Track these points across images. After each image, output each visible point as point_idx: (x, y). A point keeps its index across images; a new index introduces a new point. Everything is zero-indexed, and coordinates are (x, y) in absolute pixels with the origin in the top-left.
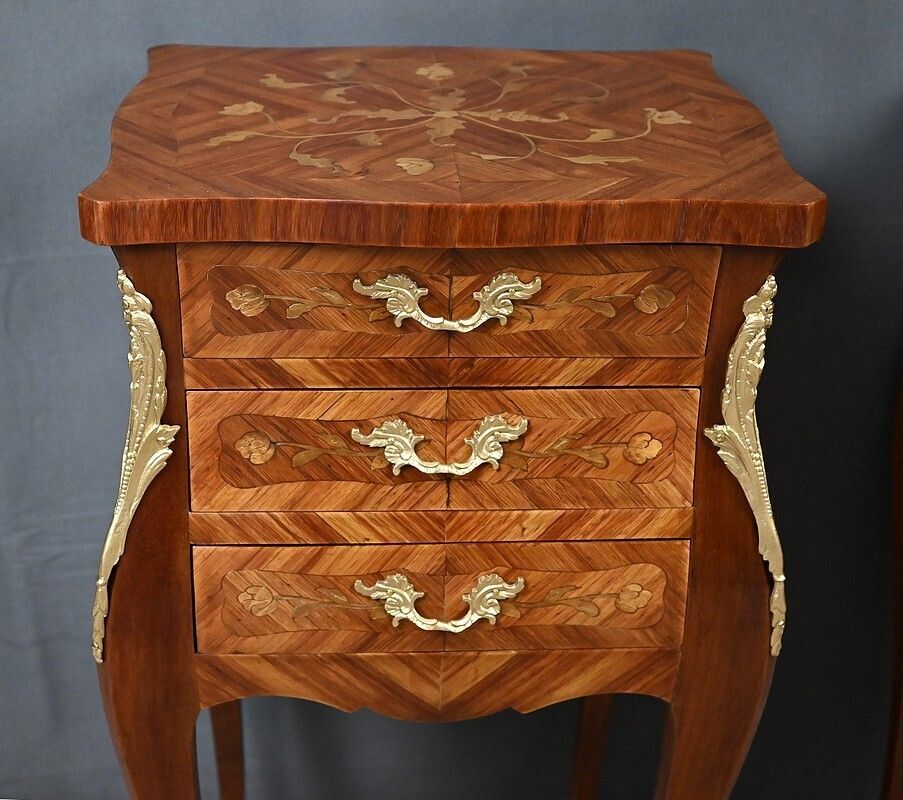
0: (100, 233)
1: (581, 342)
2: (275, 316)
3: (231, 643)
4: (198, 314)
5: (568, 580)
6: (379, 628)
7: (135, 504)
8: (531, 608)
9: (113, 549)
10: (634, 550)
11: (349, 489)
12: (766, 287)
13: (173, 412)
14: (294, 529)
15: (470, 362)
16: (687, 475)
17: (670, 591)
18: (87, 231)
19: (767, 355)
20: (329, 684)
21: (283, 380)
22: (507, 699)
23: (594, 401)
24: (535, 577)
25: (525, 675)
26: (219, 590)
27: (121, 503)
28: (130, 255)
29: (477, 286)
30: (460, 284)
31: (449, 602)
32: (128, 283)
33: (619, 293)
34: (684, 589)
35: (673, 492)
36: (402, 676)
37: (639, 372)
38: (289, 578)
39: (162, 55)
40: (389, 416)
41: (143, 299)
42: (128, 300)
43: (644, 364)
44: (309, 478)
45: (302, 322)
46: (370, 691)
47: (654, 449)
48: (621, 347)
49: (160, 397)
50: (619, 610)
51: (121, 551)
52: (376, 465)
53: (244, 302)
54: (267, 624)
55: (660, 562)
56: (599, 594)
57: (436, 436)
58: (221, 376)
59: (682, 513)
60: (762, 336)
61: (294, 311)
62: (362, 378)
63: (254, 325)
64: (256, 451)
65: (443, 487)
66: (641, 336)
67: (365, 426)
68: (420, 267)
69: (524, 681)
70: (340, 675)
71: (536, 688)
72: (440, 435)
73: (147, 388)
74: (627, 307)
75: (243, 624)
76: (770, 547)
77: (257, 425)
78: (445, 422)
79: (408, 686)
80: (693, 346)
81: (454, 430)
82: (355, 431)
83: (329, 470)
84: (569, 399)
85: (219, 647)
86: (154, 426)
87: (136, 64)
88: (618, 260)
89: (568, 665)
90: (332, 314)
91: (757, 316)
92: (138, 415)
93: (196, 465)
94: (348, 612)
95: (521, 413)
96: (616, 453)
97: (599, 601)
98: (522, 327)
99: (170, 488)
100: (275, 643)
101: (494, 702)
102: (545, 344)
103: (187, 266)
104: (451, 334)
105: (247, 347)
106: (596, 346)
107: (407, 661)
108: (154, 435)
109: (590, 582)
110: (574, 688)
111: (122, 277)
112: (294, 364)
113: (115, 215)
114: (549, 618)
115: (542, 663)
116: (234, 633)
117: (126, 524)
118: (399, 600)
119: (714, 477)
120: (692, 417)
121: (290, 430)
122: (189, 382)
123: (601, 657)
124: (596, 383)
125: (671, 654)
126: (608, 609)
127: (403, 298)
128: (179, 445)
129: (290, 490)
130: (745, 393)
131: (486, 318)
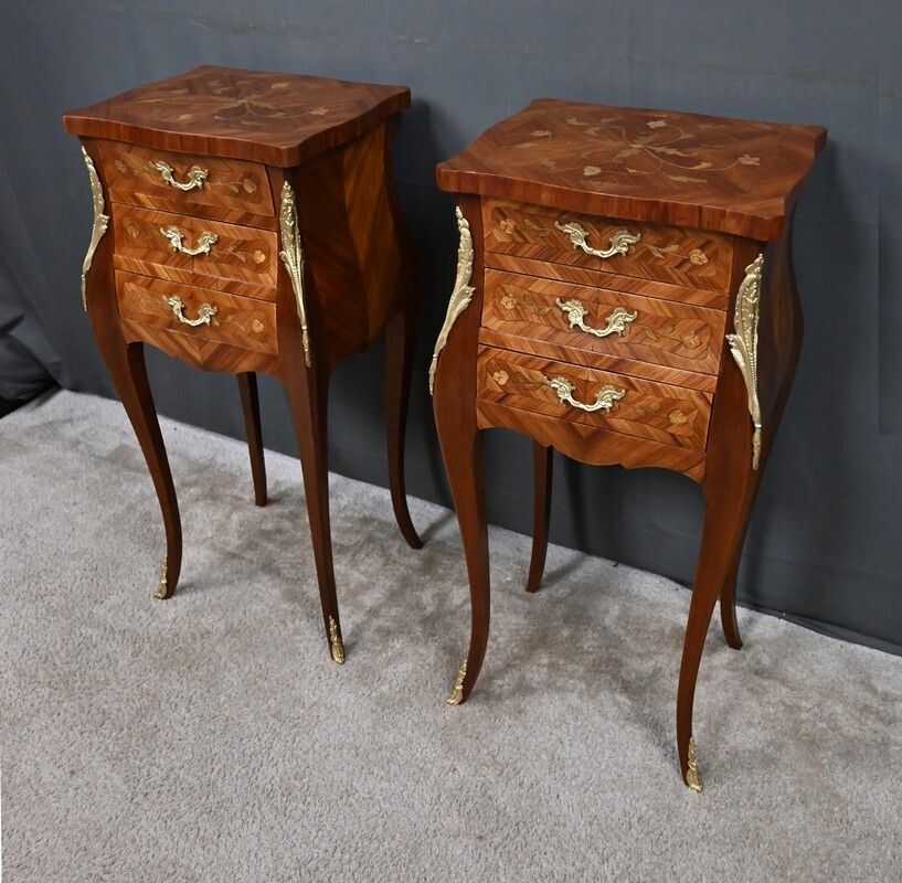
1: (230, 202)
2: (130, 174)
4: (108, 170)
6: (172, 320)
7: (96, 246)
8: (221, 322)
9: (88, 264)
10: (256, 304)
11: (161, 255)
12: (286, 187)
13: (107, 210)
15: (196, 206)
16: (274, 273)
17: (270, 326)
19: (293, 219)
20: (163, 342)
21: (139, 203)
23: (239, 230)
24: (221, 307)
25: (226, 354)
26: (123, 288)
27: (92, 244)
28: (83, 141)
29: (189, 170)
32: (85, 153)
33: (237, 181)
34: (275, 325)
35: (270, 279)
36: (184, 344)
37: (254, 220)
40: (172, 225)
41: (90, 159)
42: (86, 160)
45: (139, 178)
46: (176, 349)
47: (262, 258)
48: (245, 208)
49: (102, 203)
50: (253, 331)
52: (169, 246)
53: (121, 167)
55: (265, 311)
56: (245, 321)
57: (188, 236)
58: (120, 198)
59: (273, 290)
60: (289, 210)
61: (136, 173)
62: (164, 207)
63: (125, 177)
64: (134, 233)
65: (190, 261)
66: (250, 204)
67: (165, 228)
68: (170, 158)
69: (227, 358)
70: (164, 338)
71: (232, 362)
72: (191, 236)
74: (241, 189)
76: (302, 313)
77: (134, 221)
78: (191, 231)
79: (188, 350)
80: (269, 212)
81: (194, 236)
82: (161, 230)
83: (156, 246)
84: (232, 229)
85: (125, 316)
86: (102, 215)
92: (96, 210)
93: (116, 234)
94: (163, 309)
95: (215, 232)
96: (250, 257)
97: (246, 324)
98: (208, 192)
99: (107, 242)
101: (219, 365)
102: (219, 202)
104: (183, 190)
105: (125, 186)
107: (185, 338)
108: (101, 219)
109: (242, 314)
110: (245, 366)
111: (83, 149)
112: (141, 196)
114: (229, 329)
115: (231, 350)
118: (177, 308)
119: (284, 276)
120: (275, 245)
121: (143, 225)
122: (111, 199)
123: (251, 352)
124: (240, 223)
125: (276, 357)
126: (249, 330)
127: (166, 172)
128: (110, 223)
129: (143, 252)
130: (287, 236)
131: (193, 185)
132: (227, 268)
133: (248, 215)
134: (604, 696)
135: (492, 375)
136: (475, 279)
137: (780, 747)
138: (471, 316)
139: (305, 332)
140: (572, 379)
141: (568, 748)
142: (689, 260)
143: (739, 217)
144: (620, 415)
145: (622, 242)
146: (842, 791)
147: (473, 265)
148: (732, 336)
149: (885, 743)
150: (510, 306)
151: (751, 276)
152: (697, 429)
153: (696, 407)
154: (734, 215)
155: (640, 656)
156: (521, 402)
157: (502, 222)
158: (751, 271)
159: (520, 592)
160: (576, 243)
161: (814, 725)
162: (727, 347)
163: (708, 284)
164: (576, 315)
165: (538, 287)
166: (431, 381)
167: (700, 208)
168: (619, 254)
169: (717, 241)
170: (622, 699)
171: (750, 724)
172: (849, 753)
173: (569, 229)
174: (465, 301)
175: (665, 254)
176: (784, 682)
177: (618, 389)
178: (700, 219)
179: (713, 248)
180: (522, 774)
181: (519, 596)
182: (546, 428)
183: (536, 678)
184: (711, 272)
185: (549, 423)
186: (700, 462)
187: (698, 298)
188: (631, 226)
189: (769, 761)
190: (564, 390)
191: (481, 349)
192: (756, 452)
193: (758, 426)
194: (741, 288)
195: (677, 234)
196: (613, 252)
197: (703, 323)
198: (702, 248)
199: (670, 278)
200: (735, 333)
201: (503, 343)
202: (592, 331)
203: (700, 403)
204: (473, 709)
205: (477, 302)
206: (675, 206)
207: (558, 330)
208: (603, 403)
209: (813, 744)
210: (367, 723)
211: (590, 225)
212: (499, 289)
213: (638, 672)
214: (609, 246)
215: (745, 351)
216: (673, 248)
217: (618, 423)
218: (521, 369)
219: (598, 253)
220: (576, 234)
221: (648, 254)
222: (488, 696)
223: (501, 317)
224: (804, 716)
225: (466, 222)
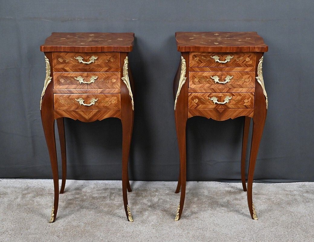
0: (43, 50)
1: (104, 65)
2: (64, 62)
3: (59, 108)
4: (55, 61)
5: (104, 99)
6: (79, 106)
7: (46, 87)
8: (99, 103)
9: (43, 93)
10: (113, 95)
11: (74, 86)
12: (126, 58)
13: (51, 75)
14: (67, 91)
15: (90, 69)
16: (119, 84)
17: (118, 101)
18: (41, 50)
19: (128, 67)
20: (73, 116)
21: (66, 71)
22: (97, 118)
23: (106, 74)
24: (99, 98)
25: (99, 114)
26: (57, 99)
27: (44, 87)
28: (46, 53)
29: (90, 58)
30: (88, 57)
31: (88, 102)
32: (46, 57)
33: (108, 59)
34: (120, 100)
36: (82, 113)
38: (67, 98)
40: (79, 76)
41: (48, 59)
42: (46, 60)
43: (113, 69)
44: (69, 84)
45: (68, 63)
46: (78, 116)
47: (115, 81)
48: (109, 66)
49: (50, 73)
50: (111, 104)
51: (44, 94)
52: (78, 83)
53: (61, 60)
54: (64, 105)
55: (116, 96)
56: (108, 101)
57: (86, 78)
58: (58, 70)
59: (119, 90)
60: (127, 64)
61: (67, 61)
62: (76, 71)
63: (62, 63)
64: (62, 81)
65: (87, 86)
66: (112, 65)
67: (76, 77)
68: (82, 55)
69: (99, 115)
70: (73, 113)
71: (101, 116)
73: (48, 72)
74: (109, 61)
75: (60, 105)
76: (131, 94)
77: (63, 77)
78: (87, 77)
79: (83, 116)
80: (118, 66)
81: (88, 78)
82: (75, 78)
83: (72, 83)
84: (103, 74)
85: (57, 109)
86: (49, 77)
88: (107, 54)
89: (105, 112)
90: (72, 62)
91: (126, 62)
92: (47, 75)
93: (54, 82)
94: (74, 104)
95: (97, 76)
96: (110, 81)
97: (109, 102)
98: (96, 63)
100: (65, 108)
101: (95, 119)
102: (99, 66)
103: (53, 55)
104: (87, 64)
105: (61, 66)
106: (106, 66)
107: (83, 111)
108: (49, 78)
109: (107, 99)
110: (106, 116)
111: (45, 56)
112: (67, 68)
113: (44, 48)
114: (102, 105)
115: (101, 112)
116: (59, 106)
117: (45, 90)
118: (81, 102)
119: (123, 84)
120: (120, 76)
121: (66, 78)
122: (54, 71)
123: (110, 111)
124: (106, 71)
125: (119, 111)
126: (110, 103)
127: (80, 59)
128: (52, 80)
129: (67, 86)
130: (126, 72)
131: (91, 62)
132: (101, 86)
133: (110, 68)
134: (218, 209)
135: (193, 101)
136: (187, 75)
137: (271, 207)
138: (186, 86)
140: (217, 97)
141: (217, 221)
142: (245, 60)
143: (259, 48)
144: (231, 104)
145: (228, 58)
146: (292, 210)
147: (186, 72)
149: (295, 199)
150: (197, 81)
151: (261, 62)
152: (251, 103)
153: (251, 97)
154: (257, 48)
155: (221, 199)
156: (202, 107)
157: (195, 58)
158: (261, 60)
159: (174, 194)
160: (216, 61)
161: (277, 201)
162: (256, 80)
163: (250, 66)
164: (216, 79)
165: (205, 74)
166: (175, 105)
167: (249, 47)
168: (228, 62)
169: (252, 55)
170: (223, 208)
171: (261, 205)
172: (289, 204)
173: (214, 57)
174: (184, 81)
175: (239, 60)
176: (263, 195)
177: (230, 96)
178: (249, 50)
179: (251, 57)
180: (208, 229)
181: (174, 195)
182: (210, 113)
183: (196, 210)
184: (251, 62)
185: (211, 111)
186: (252, 112)
187: (248, 69)
188: (231, 54)
189: (270, 210)
190: (215, 100)
191: (189, 94)
192: (267, 104)
193: (267, 97)
194: (259, 65)
195: (243, 54)
196: (226, 61)
197: (249, 76)
198: (249, 57)
199: (240, 65)
200: (258, 76)
201: (196, 91)
202: (222, 82)
203: (251, 96)
204: (183, 221)
205: (187, 81)
206: (243, 47)
207: (212, 85)
208: (226, 101)
209: (279, 204)
210: (154, 231)
211: (220, 56)
212: (194, 77)
213: (223, 202)
214: (225, 60)
215: (260, 79)
216: (242, 58)
217: (230, 106)
218: (202, 97)
219: (223, 62)
220: (216, 58)
221: (235, 60)
222: (185, 217)
223: (195, 84)
224: (273, 200)
225: (184, 60)
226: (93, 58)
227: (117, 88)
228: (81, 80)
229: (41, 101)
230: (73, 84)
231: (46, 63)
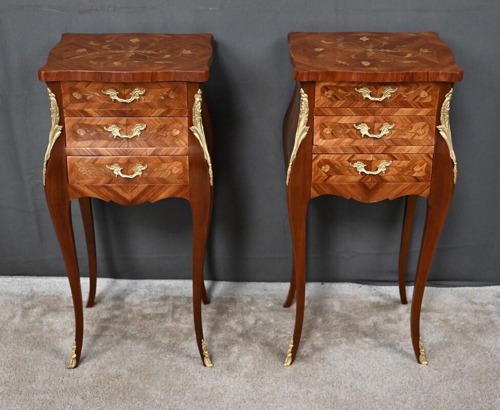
0: (43, 78)
1: (157, 105)
2: (84, 99)
3: (77, 181)
4: (66, 99)
5: (159, 165)
6: (112, 178)
7: (53, 144)
8: (150, 173)
9: (48, 155)
10: (175, 158)
11: (104, 142)
12: (199, 92)
13: (61, 122)
14: (91, 152)
15: (131, 111)
16: (186, 139)
17: (184, 169)
18: (40, 78)
19: (201, 108)
20: (102, 193)
21: (87, 115)
22: (147, 198)
23: (162, 120)
24: (150, 165)
25: (151, 191)
26: (73, 166)
27: (49, 145)
28: (50, 84)
29: (131, 91)
30: (127, 91)
31: (130, 171)
32: (50, 91)
33: (164, 93)
34: (188, 168)
35: (183, 143)
36: (119, 191)
37: (173, 113)
38: (90, 164)
39: (65, 36)
40: (113, 124)
41: (53, 94)
42: (50, 95)
43: (173, 111)
44: (94, 139)
45: (91, 100)
46: (112, 195)
47: (178, 132)
48: (167, 107)
49: (58, 118)
50: (172, 174)
51: (49, 157)
52: (110, 136)
53: (77, 96)
54: (86, 177)
55: (181, 161)
56: (167, 169)
57: (124, 128)
58: (72, 114)
59: (186, 149)
60: (199, 104)
61: (88, 98)
62: (106, 114)
63: (79, 101)
64: (81, 132)
65: (126, 142)
66: (171, 104)
67: (107, 126)
68: (117, 86)
69: (150, 193)
70: (103, 190)
71: (154, 195)
73: (55, 117)
74: (167, 97)
75: (79, 177)
76: (207, 157)
77: (82, 126)
78: (127, 125)
79: (121, 194)
80: (184, 107)
81: (128, 128)
82: (105, 127)
83: (99, 137)
84: (156, 120)
85: (73, 183)
86: (57, 126)
87: (59, 38)
88: (161, 84)
89: (161, 188)
90: (98, 98)
91: (198, 98)
92: (53, 123)
93: (67, 136)
94: (105, 173)
95: (144, 123)
96: (168, 133)
97: (167, 171)
98: (142, 102)
99: (61, 141)
100: (88, 182)
101: (143, 199)
102: (147, 105)
103: (63, 87)
104: (125, 103)
105: (78, 107)
106: (161, 107)
107: (120, 187)
108: (57, 128)
109: (164, 166)
110: (163, 195)
111: (48, 89)
112: (89, 110)
113: (46, 74)
114: (155, 176)
115: (154, 188)
116: (77, 179)
117: (50, 150)
118: (117, 170)
119: (193, 140)
120: (186, 124)
121: (89, 127)
122: (65, 115)
123: (169, 186)
124: (162, 115)
125: (186, 186)
126: (169, 173)
127: (113, 94)
128: (63, 131)
129: (90, 142)
130: (197, 118)
131: (133, 99)
132: (152, 142)
133: (169, 110)
134: (358, 341)
135: (321, 168)
136: (310, 122)
137: (450, 336)
138: (308, 141)
139: (210, 167)
140: (364, 161)
141: (357, 367)
142: (419, 96)
143: (445, 74)
144: (389, 173)
145: (388, 93)
146: (486, 345)
147: (308, 116)
148: (440, 126)
149: (492, 322)
150: (328, 132)
151: (447, 99)
152: (427, 171)
153: (426, 162)
154: (443, 74)
155: (363, 319)
156: (338, 178)
157: (326, 92)
158: (447, 96)
159: (282, 309)
160: (365, 96)
161: (459, 324)
162: (438, 131)
163: (427, 105)
164: (364, 130)
165: (344, 120)
166: (288, 176)
167: (428, 73)
168: (386, 98)
169: (433, 86)
170: (367, 339)
171: (432, 333)
172: (480, 330)
173: (361, 91)
174: (305, 134)
175: (408, 95)
176: (435, 311)
177: (388, 161)
178: (428, 78)
179: (430, 89)
180: (343, 383)
181: (283, 311)
182: (349, 189)
183: (320, 343)
184: (429, 100)
185: (352, 186)
186: (428, 187)
187: (423, 112)
188: (393, 84)
189: (448, 345)
190: (361, 168)
191: (314, 156)
192: (455, 175)
193: (455, 163)
194: (444, 104)
195: (415, 85)
196: (384, 98)
197: (426, 123)
198: (425, 90)
199: (409, 105)
200: (441, 125)
201: (326, 151)
202: (375, 136)
203: (427, 159)
204: (300, 365)
205: (311, 134)
206: (416, 73)
207: (355, 139)
208: (382, 169)
209: (463, 332)
210: (248, 387)
211: (373, 88)
212: (323, 126)
213: (367, 326)
214: (381, 96)
215: (445, 131)
216: (412, 92)
217: (388, 178)
218: (337, 162)
219: (377, 99)
220: (365, 93)
221: (400, 96)
222: (303, 358)
223: (324, 138)
224: (452, 322)
225: (306, 95)
226: (137, 93)
227: (182, 147)
228: (115, 131)
229: (44, 169)
230: (100, 139)
231: (50, 101)
